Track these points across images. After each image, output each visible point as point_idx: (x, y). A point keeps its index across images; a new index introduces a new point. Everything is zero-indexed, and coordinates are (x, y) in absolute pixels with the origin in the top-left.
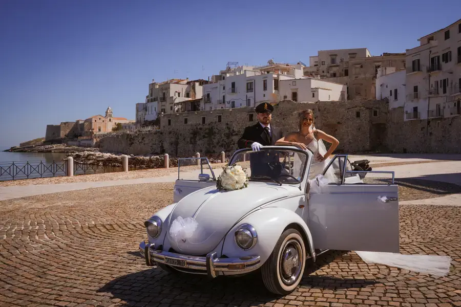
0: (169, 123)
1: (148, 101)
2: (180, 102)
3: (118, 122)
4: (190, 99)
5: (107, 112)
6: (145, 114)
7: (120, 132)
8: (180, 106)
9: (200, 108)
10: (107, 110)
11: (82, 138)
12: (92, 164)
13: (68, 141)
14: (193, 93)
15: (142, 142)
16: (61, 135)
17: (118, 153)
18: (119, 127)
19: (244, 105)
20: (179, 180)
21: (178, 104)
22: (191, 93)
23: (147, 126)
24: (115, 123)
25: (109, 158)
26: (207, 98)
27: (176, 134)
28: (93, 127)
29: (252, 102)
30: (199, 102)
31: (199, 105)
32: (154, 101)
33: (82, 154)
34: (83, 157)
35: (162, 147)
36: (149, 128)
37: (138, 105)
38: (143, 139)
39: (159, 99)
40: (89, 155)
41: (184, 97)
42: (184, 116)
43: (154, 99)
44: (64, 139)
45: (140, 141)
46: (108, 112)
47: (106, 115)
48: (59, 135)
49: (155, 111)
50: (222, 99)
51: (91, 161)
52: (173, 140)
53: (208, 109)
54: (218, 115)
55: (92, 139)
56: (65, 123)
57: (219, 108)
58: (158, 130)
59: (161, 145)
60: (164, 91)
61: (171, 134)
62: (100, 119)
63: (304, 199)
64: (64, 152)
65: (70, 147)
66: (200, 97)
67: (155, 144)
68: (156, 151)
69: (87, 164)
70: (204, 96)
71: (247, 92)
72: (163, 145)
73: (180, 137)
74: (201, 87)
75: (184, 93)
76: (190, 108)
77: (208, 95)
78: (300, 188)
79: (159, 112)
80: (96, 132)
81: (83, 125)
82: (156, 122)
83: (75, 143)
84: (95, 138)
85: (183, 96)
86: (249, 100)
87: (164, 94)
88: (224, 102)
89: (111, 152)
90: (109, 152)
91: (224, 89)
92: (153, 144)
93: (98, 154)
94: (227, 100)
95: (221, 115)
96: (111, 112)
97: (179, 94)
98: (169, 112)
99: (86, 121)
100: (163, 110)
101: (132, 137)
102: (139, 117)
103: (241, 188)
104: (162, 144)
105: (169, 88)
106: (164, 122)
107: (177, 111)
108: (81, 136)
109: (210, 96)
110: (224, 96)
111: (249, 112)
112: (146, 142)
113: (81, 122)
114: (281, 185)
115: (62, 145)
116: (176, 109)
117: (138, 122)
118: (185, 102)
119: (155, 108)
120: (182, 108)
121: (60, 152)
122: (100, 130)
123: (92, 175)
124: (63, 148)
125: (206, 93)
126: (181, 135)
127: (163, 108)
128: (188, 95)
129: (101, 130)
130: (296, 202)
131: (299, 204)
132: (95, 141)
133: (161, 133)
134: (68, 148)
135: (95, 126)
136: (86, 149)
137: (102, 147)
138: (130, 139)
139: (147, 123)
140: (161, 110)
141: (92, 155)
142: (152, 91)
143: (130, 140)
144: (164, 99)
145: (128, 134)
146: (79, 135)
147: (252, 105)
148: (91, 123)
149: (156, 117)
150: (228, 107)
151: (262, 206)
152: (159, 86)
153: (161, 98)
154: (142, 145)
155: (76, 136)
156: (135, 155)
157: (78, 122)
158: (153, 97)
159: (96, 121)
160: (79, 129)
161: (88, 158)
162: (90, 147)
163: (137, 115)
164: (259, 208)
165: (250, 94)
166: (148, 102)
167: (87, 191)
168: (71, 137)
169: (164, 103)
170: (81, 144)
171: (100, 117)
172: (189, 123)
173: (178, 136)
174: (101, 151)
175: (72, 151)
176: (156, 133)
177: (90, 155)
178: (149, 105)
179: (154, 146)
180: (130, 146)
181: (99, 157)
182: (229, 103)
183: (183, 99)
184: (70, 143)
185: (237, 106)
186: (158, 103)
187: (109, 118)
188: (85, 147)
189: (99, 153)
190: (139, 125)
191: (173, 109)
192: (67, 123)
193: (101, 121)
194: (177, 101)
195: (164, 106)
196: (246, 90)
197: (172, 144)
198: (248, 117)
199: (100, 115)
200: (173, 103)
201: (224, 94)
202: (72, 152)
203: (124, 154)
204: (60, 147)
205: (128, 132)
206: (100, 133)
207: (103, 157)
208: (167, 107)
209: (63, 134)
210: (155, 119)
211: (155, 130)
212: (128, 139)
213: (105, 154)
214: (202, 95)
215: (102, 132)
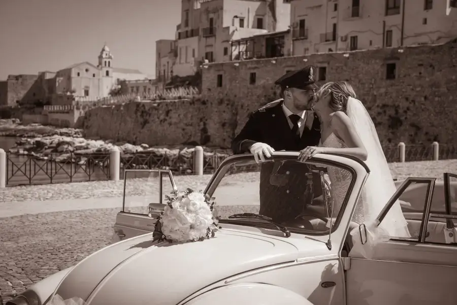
0: (220, 84)
1: (180, 36)
2: (243, 39)
3: (123, 77)
4: (264, 32)
5: (101, 57)
6: (174, 64)
7: (123, 99)
8: (243, 48)
9: (285, 51)
10: (102, 53)
11: (51, 108)
12: (67, 162)
13: (23, 113)
14: (272, 19)
15: (165, 120)
16: (9, 102)
17: (118, 141)
18: (122, 88)
19: (378, 44)
20: (123, 212)
21: (238, 42)
22: (267, 20)
23: (177, 87)
24: (118, 80)
25: (99, 150)
26: (300, 29)
27: (232, 106)
28: (73, 86)
29: (396, 36)
30: (283, 37)
31: (282, 46)
32: (192, 36)
33: (47, 141)
34: (49, 148)
35: (204, 130)
36: (181, 92)
37: (160, 43)
38: (168, 113)
39: (201, 33)
40: (60, 144)
41: (253, 27)
42: (250, 68)
43: (192, 31)
44: (16, 109)
45: (162, 117)
46: (104, 56)
47: (100, 63)
48: (5, 102)
49: (194, 56)
50: (331, 30)
51: (64, 156)
52: (227, 116)
53: (299, 53)
54: (319, 65)
55: (70, 112)
56: (17, 78)
57: (323, 50)
58: (197, 96)
59: (202, 127)
60: (211, 15)
61: (224, 105)
62: (87, 70)
63: (336, 270)
64: (14, 136)
65: (25, 125)
66: (285, 29)
67: (191, 125)
68: (192, 139)
69: (54, 161)
70: (293, 25)
71: (387, 14)
72: (207, 127)
73: (240, 111)
74: (288, 6)
75: (251, 19)
76: (263, 51)
77: (302, 23)
78: (328, 245)
79: (200, 59)
80: (79, 96)
81: (52, 82)
82: (194, 81)
83: (38, 117)
84: (78, 109)
85: (250, 26)
86: (390, 32)
87: (211, 20)
88: (334, 39)
89: (104, 138)
90: (101, 138)
91: (336, 9)
92: (187, 125)
93: (79, 141)
94: (341, 33)
95: (325, 65)
96: (110, 58)
97: (242, 21)
98: (220, 59)
99: (59, 74)
100: (209, 56)
101: (147, 108)
102: (162, 68)
103: (201, 239)
104: (205, 124)
105: (222, 9)
106: (209, 79)
107: (238, 57)
108: (49, 103)
109: (307, 24)
110: (335, 25)
111: (386, 59)
112: (174, 120)
113: (48, 76)
114: (288, 236)
115: (10, 121)
116: (235, 53)
117: (160, 78)
118: (254, 40)
119: (194, 51)
120: (246, 51)
121: (7, 136)
122: (87, 93)
123: (44, 186)
124: (13, 126)
125: (298, 19)
126: (242, 106)
127: (209, 50)
128: (260, 24)
129: (90, 92)
130: (315, 274)
131: (323, 277)
132: (77, 115)
133: (204, 103)
134: (22, 127)
135: (78, 86)
136: (58, 131)
137: (87, 127)
138: (142, 113)
139: (177, 82)
140: (204, 55)
141: (68, 143)
142: (187, 14)
143: (142, 116)
144: (210, 32)
145: (138, 104)
146: (45, 102)
147: (395, 45)
148: (69, 78)
149: (195, 69)
150: (342, 49)
151: (228, 280)
152: (202, 4)
153: (205, 30)
154: (166, 124)
155: (40, 104)
156: (151, 146)
157: (42, 75)
158: (189, 29)
159: (79, 74)
160: (47, 91)
161: (59, 149)
162: (67, 127)
163: (158, 65)
164: (222, 283)
165: (394, 20)
166: (180, 38)
167: (13, 221)
168: (28, 106)
169: (211, 41)
170: (49, 121)
171: (88, 67)
172: (260, 82)
173: (236, 109)
174: (85, 136)
175: (32, 134)
176: (192, 103)
177: (64, 143)
178: (182, 43)
179: (190, 128)
180: (143, 128)
181: (80, 148)
182: (344, 39)
183: (250, 31)
184: (26, 117)
185: (363, 45)
186: (199, 40)
187: (105, 70)
188: (57, 126)
189: (82, 139)
190: (161, 86)
191: (229, 53)
192: (21, 76)
193: (90, 75)
194: (236, 37)
195: (211, 46)
196: (383, 11)
197: (224, 125)
198: (384, 70)
199: (88, 63)
200: (228, 41)
201: (335, 21)
202: (29, 137)
203: (129, 142)
204: (7, 126)
205: (139, 99)
206: (88, 99)
207: (87, 148)
208: (218, 49)
209: (12, 99)
210: (194, 74)
211: (191, 96)
212: (139, 114)
213: (93, 142)
214: (289, 24)
215: (93, 97)
